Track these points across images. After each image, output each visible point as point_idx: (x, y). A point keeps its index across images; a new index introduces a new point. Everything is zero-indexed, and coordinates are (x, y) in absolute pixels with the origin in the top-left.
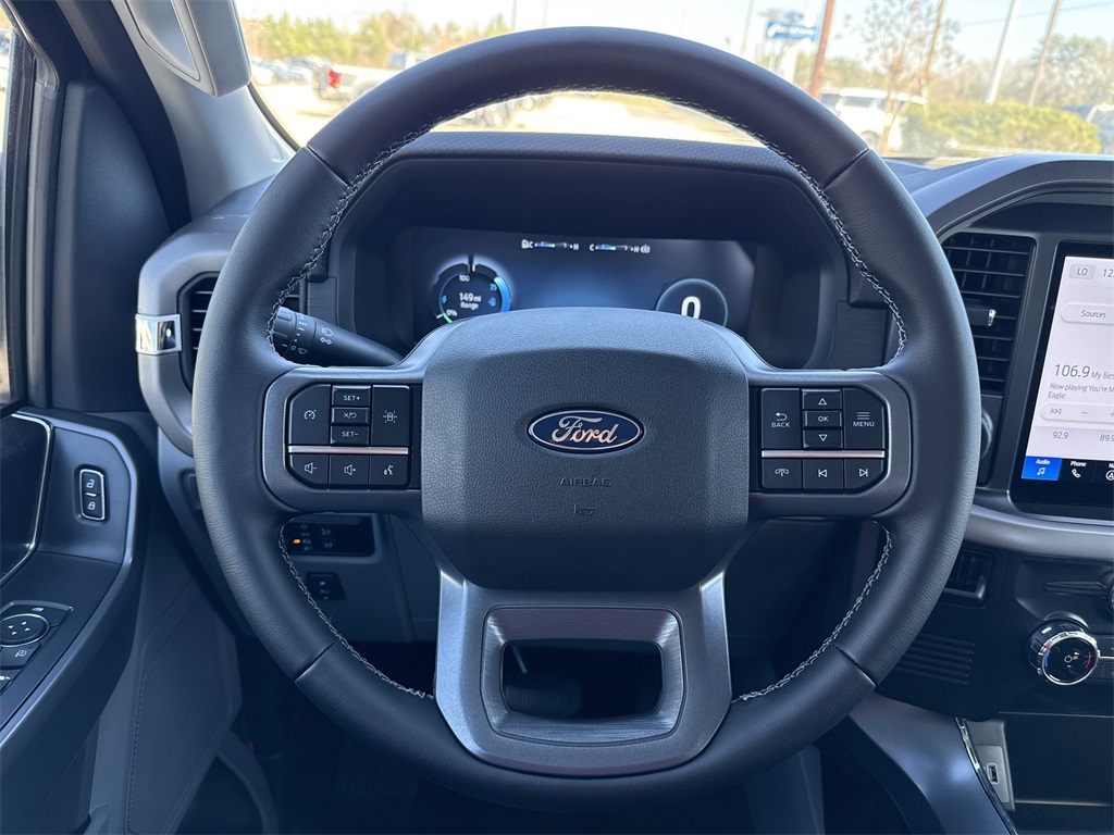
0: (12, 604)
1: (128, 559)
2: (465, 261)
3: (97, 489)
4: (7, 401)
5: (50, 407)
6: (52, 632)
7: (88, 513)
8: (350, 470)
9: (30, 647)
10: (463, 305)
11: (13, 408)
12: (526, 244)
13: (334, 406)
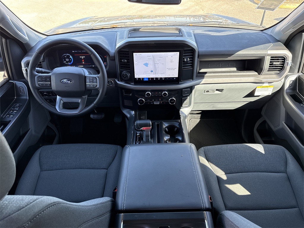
0: (15, 104)
1: (28, 98)
2: (65, 54)
3: (22, 90)
4: (8, 79)
5: (14, 80)
6: (20, 107)
7: (22, 93)
8: (44, 85)
9: (18, 108)
11: (9, 80)
12: (73, 52)
13: (42, 78)
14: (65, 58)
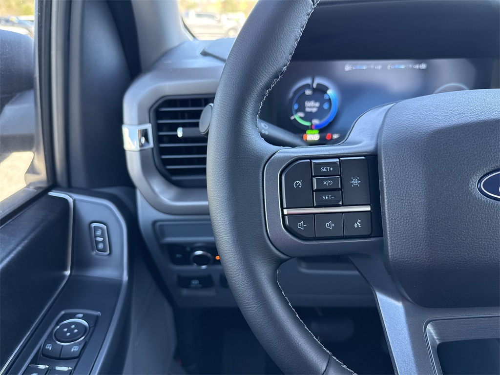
0: (63, 312)
1: (125, 278)
2: (308, 81)
3: (102, 236)
5: (70, 187)
6: (91, 329)
7: (99, 250)
8: (330, 225)
9: (80, 343)
10: (308, 110)
11: (50, 189)
12: (347, 68)
13: (315, 176)
14: (302, 99)
